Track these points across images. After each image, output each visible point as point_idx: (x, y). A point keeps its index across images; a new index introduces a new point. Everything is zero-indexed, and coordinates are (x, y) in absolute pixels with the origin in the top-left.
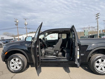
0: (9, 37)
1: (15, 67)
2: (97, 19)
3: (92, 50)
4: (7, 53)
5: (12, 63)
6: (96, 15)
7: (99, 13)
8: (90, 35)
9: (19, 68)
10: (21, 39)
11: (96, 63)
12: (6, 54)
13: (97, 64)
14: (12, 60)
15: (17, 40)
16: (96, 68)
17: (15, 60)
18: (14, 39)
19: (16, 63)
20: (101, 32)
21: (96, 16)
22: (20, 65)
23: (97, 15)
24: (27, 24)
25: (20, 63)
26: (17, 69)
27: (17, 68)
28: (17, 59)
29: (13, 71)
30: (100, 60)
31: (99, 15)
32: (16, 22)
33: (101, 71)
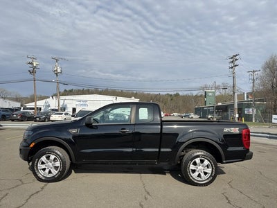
0: (8, 101)
1: (47, 171)
2: (232, 68)
3: (184, 143)
4: (33, 144)
5: (43, 163)
6: (232, 58)
7: (237, 55)
8: (220, 104)
9: (55, 172)
10: (40, 109)
11: (191, 165)
12: (31, 146)
13: (192, 167)
14: (44, 158)
15: (31, 111)
16: (191, 173)
17: (48, 158)
18: (22, 110)
19: (50, 164)
20: (246, 99)
21: (232, 60)
22: (56, 168)
23: (234, 59)
24: (59, 71)
25: (58, 164)
26: (50, 175)
27: (50, 172)
28: (52, 157)
29: (43, 178)
30: (198, 160)
31: (236, 60)
32: (31, 66)
33: (199, 179)
